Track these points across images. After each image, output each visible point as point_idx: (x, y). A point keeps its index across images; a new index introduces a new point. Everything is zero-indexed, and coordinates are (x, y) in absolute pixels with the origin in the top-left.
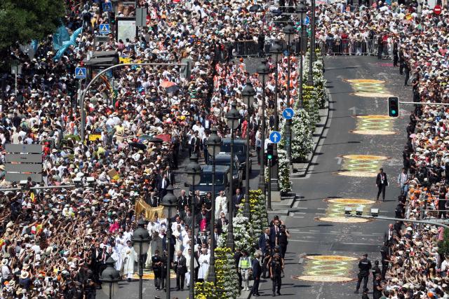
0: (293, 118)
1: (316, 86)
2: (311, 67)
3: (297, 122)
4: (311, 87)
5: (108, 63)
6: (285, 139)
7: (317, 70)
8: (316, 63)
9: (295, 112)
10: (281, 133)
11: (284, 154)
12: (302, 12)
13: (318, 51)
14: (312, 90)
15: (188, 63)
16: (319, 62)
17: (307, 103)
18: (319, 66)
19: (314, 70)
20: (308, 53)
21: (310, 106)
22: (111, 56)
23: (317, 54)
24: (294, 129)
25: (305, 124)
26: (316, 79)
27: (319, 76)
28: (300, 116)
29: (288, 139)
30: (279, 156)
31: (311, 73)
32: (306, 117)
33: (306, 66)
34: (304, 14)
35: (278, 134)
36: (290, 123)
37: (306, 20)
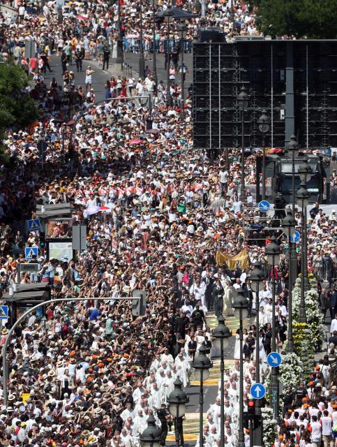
0: (280, 365)
1: (310, 322)
2: (303, 298)
3: (287, 370)
4: (304, 324)
5: (36, 298)
6: (271, 393)
7: (310, 302)
8: (309, 292)
9: (283, 357)
10: (265, 385)
11: (269, 413)
12: (290, 226)
13: (312, 277)
14: (306, 327)
15: (141, 296)
16: (313, 291)
17: (299, 345)
18: (313, 297)
19: (307, 302)
20: (299, 279)
21: (303, 349)
22: (41, 289)
23: (311, 280)
24: (282, 379)
25: (296, 373)
26: (310, 313)
27: (314, 309)
28: (289, 362)
29: (275, 393)
30: (264, 415)
31: (303, 306)
32: (297, 364)
33: (296, 297)
34: (292, 229)
35: (262, 388)
36: (277, 372)
37: (294, 236)
